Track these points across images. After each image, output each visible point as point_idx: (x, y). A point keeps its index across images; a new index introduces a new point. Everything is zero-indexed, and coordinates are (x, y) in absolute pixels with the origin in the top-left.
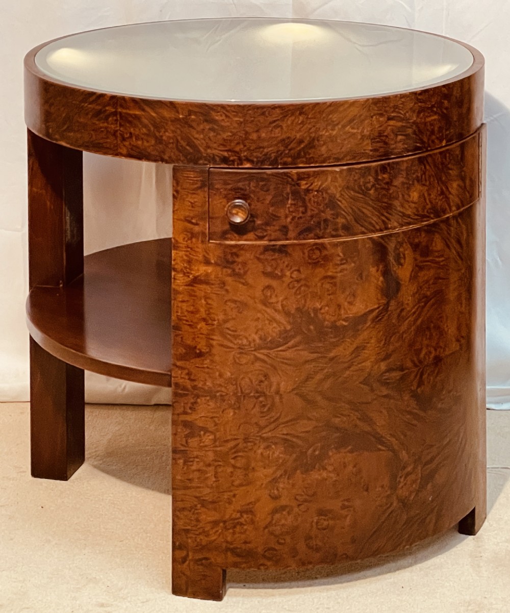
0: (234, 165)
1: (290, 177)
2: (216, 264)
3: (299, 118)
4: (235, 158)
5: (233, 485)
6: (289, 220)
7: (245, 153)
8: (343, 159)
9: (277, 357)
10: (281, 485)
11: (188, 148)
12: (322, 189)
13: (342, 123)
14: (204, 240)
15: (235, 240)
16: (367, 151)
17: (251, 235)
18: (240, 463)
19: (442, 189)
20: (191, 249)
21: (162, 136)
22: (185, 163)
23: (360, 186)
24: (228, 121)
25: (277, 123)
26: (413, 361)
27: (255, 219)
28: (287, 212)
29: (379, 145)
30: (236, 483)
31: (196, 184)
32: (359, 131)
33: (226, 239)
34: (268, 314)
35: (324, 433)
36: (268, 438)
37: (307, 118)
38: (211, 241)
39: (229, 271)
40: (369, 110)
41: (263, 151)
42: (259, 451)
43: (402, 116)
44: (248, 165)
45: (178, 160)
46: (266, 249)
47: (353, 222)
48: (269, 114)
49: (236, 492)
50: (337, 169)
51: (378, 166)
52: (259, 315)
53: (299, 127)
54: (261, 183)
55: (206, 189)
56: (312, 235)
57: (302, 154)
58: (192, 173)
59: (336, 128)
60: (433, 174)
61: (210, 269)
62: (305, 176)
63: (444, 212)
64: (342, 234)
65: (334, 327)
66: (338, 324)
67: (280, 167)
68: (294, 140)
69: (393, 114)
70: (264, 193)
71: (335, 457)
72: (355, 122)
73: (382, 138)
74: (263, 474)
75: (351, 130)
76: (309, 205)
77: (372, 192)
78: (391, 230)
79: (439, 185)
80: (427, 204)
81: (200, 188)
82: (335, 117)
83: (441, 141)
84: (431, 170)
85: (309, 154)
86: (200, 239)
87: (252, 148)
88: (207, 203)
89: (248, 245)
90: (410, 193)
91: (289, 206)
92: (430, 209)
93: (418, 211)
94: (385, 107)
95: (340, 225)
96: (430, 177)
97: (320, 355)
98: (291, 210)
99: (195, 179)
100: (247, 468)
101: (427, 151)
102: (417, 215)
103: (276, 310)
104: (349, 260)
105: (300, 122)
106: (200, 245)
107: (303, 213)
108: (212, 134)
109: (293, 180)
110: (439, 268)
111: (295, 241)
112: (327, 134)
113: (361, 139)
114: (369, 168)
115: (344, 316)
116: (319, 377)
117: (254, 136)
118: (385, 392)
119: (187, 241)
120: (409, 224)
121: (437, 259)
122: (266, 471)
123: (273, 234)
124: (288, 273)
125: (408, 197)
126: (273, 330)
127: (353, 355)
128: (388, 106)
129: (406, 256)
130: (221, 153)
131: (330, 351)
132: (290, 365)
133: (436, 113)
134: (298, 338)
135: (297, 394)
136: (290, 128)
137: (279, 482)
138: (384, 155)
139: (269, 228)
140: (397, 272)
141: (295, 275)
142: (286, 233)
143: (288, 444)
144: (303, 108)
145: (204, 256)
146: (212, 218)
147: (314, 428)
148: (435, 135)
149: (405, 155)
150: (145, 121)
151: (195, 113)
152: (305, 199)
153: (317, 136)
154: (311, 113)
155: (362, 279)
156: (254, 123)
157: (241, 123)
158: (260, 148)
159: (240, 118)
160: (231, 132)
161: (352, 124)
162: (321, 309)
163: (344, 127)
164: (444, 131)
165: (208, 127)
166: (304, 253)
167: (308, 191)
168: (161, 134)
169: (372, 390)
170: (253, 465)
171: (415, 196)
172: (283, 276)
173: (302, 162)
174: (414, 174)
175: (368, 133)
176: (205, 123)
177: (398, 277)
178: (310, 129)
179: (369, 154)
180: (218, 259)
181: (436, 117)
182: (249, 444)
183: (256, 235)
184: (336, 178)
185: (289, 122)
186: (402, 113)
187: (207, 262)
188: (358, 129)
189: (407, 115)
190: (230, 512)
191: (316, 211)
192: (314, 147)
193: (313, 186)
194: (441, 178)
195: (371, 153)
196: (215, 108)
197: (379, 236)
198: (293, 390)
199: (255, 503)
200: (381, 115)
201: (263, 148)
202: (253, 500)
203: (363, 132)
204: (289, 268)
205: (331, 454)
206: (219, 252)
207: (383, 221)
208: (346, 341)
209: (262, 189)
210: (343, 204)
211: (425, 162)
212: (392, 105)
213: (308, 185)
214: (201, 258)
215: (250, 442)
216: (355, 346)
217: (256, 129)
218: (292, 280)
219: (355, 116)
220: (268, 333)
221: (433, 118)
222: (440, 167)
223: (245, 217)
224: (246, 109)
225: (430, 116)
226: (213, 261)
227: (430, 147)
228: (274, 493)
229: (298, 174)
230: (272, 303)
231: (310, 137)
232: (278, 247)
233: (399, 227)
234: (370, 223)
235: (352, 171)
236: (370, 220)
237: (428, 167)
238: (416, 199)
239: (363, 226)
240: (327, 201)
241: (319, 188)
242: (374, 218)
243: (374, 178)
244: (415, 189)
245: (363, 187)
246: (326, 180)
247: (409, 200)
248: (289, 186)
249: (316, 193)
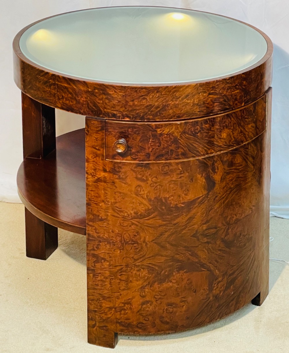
0: (119, 118)
1: (151, 127)
2: (109, 172)
3: (157, 95)
4: (120, 115)
5: (120, 289)
6: (150, 150)
7: (126, 113)
8: (182, 117)
9: (144, 223)
10: (147, 290)
11: (94, 107)
12: (170, 133)
13: (182, 97)
14: (103, 159)
15: (120, 160)
16: (196, 112)
17: (129, 158)
18: (124, 278)
19: (241, 130)
20: (96, 163)
21: (79, 100)
22: (92, 116)
23: (192, 132)
24: (116, 95)
25: (144, 97)
26: (223, 224)
27: (131, 149)
28: (149, 145)
29: (203, 108)
30: (122, 288)
31: (99, 128)
32: (192, 102)
33: (115, 159)
34: (139, 200)
35: (171, 263)
36: (139, 266)
37: (161, 94)
38: (106, 160)
39: (117, 177)
40: (198, 90)
41: (136, 112)
42: (134, 272)
43: (217, 92)
44: (128, 119)
45: (89, 114)
46: (138, 165)
47: (188, 151)
48: (139, 91)
49: (121, 293)
50: (178, 122)
51: (202, 120)
52: (134, 201)
53: (156, 99)
54: (135, 130)
55: (104, 131)
56: (164, 158)
57: (159, 114)
58: (96, 122)
59: (178, 100)
60: (236, 122)
61: (106, 175)
62: (160, 126)
63: (242, 142)
64: (181, 158)
65: (176, 207)
66: (179, 206)
67: (145, 121)
68: (154, 105)
69: (212, 92)
70: (136, 135)
71: (177, 276)
72: (189, 96)
73: (205, 105)
74: (136, 284)
75: (186, 101)
76: (162, 142)
77: (199, 134)
78: (210, 155)
79: (239, 127)
80: (232, 139)
81: (101, 130)
82: (177, 94)
83: (242, 104)
84: (234, 120)
85: (163, 114)
86: (101, 158)
87: (130, 110)
88: (104, 139)
89: (127, 163)
90: (222, 134)
91: (151, 142)
92: (234, 141)
93: (226, 143)
94: (207, 88)
95: (180, 153)
96: (234, 124)
97: (168, 222)
98: (152, 144)
99: (97, 125)
100: (127, 281)
101: (233, 110)
102: (225, 145)
103: (143, 198)
104: (185, 171)
105: (157, 96)
106: (101, 161)
107: (158, 146)
108: (107, 101)
109: (152, 128)
110: (239, 172)
111: (154, 162)
112: (173, 103)
113: (192, 106)
114: (197, 122)
115: (182, 202)
116: (167, 234)
117: (131, 103)
118: (205, 240)
119: (93, 158)
120: (221, 150)
121: (238, 168)
122: (138, 283)
123: (141, 157)
124: (150, 179)
125: (220, 136)
126: (141, 209)
127: (187, 222)
128: (209, 87)
129: (219, 168)
130: (112, 112)
131: (174, 220)
132: (151, 227)
133: (237, 89)
134: (156, 213)
135: (155, 243)
136: (152, 99)
137: (145, 289)
138: (207, 114)
139: (139, 154)
140: (213, 176)
141: (154, 179)
142: (149, 157)
143: (151, 269)
144: (159, 89)
145: (103, 167)
146: (107, 147)
147: (165, 260)
148: (237, 101)
149: (219, 113)
150: (70, 90)
151: (98, 89)
152: (160, 139)
153: (167, 104)
154: (164, 92)
155: (192, 181)
156: (131, 96)
157: (123, 96)
158: (135, 110)
159: (123, 93)
160: (118, 101)
161: (187, 98)
162: (169, 198)
163: (183, 99)
164: (243, 98)
165: (105, 97)
166: (159, 168)
167: (161, 134)
168: (79, 99)
169: (198, 240)
170: (131, 279)
171: (224, 135)
172: (147, 180)
173: (158, 119)
174: (224, 123)
175: (197, 102)
176: (103, 95)
177: (214, 180)
178: (163, 101)
179: (197, 114)
180: (110, 169)
181: (238, 91)
182: (129, 268)
183: (131, 157)
184: (178, 128)
185: (151, 97)
186: (218, 91)
187: (105, 171)
188: (191, 100)
189: (220, 91)
190: (118, 303)
191: (166, 145)
192: (166, 110)
193: (164, 132)
194: (240, 124)
195: (199, 113)
196: (109, 87)
197: (203, 158)
198: (153, 240)
199: (132, 299)
200: (205, 92)
201: (136, 110)
202: (131, 297)
203: (194, 102)
204: (151, 176)
205: (174, 274)
206: (111, 166)
207: (205, 150)
208: (183, 215)
209: (135, 133)
210: (182, 141)
211: (231, 117)
212: (211, 86)
213: (161, 131)
214: (101, 168)
215: (130, 267)
216: (188, 217)
217: (132, 100)
218: (152, 182)
219: (189, 93)
220: (139, 210)
221: (236, 92)
222: (240, 118)
223: (124, 150)
224: (127, 89)
225: (235, 91)
226: (108, 170)
227: (234, 107)
228: (142, 294)
229: (156, 125)
230: (141, 194)
231: (163, 105)
232: (144, 165)
233: (214, 152)
234: (198, 151)
235: (187, 124)
236: (198, 150)
237: (232, 119)
238: (225, 137)
239: (193, 153)
240: (172, 140)
241: (168, 133)
242: (200, 149)
243: (200, 127)
244: (224, 132)
245: (194, 132)
246: (172, 129)
247: (221, 137)
248: (151, 132)
249: (166, 136)
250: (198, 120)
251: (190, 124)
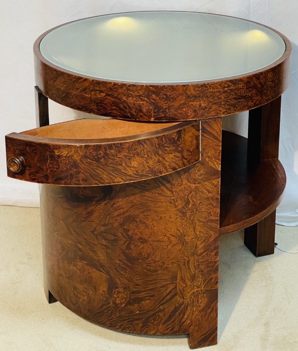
1: (48, 147)
6: (49, 171)
12: (68, 156)
15: (20, 179)
17: (28, 177)
23: (93, 156)
27: (30, 169)
28: (47, 167)
47: (89, 177)
50: (78, 145)
51: (105, 145)
54: (32, 148)
56: (63, 182)
60: (151, 150)
62: (58, 147)
63: (161, 172)
64: (82, 184)
69: (109, 93)
70: (34, 154)
76: (60, 164)
77: (102, 160)
78: (117, 183)
79: (156, 156)
80: (146, 168)
84: (149, 148)
90: (131, 162)
91: (49, 163)
92: (148, 171)
93: (137, 172)
95: (81, 179)
96: (147, 152)
98: (50, 166)
102: (137, 175)
107: (57, 169)
109: (50, 149)
111: (53, 185)
120: (131, 180)
123: (40, 178)
125: (130, 164)
139: (37, 175)
142: (47, 179)
152: (58, 161)
167: (59, 156)
171: (135, 163)
174: (134, 150)
183: (30, 177)
184: (77, 151)
186: (116, 94)
191: (65, 169)
193: (63, 154)
194: (157, 153)
207: (111, 178)
209: (33, 152)
210: (82, 166)
211: (144, 144)
213: (60, 153)
222: (157, 146)
223: (18, 169)
229: (53, 145)
233: (123, 181)
234: (102, 179)
235: (88, 147)
236: (102, 177)
237: (146, 146)
238: (135, 165)
239: (96, 180)
240: (72, 164)
241: (66, 156)
242: (105, 176)
243: (103, 152)
244: (135, 160)
245: (96, 157)
246: (71, 151)
247: (131, 166)
248: (48, 152)
249: (64, 158)
250: (101, 145)
251: (91, 147)
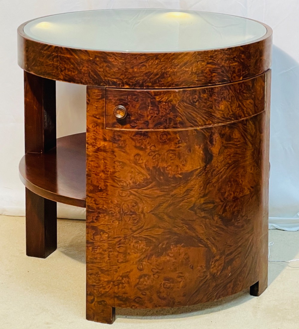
0: (119, 86)
1: (150, 94)
2: (109, 141)
3: (156, 61)
4: (120, 82)
5: (118, 262)
6: (149, 117)
7: (126, 80)
8: (180, 85)
9: (142, 193)
10: (144, 263)
11: (95, 76)
12: (168, 101)
13: (180, 65)
14: (103, 127)
15: (120, 128)
16: (194, 81)
17: (128, 126)
18: (122, 250)
19: (239, 104)
20: (96, 132)
21: (81, 70)
22: (93, 85)
23: (189, 100)
24: (116, 62)
25: (143, 63)
26: (220, 199)
27: (131, 117)
28: (148, 113)
29: (202, 78)
31: (99, 96)
32: (190, 70)
33: (115, 127)
34: (138, 170)
35: (168, 236)
36: (137, 237)
37: (160, 61)
38: (106, 128)
39: (116, 145)
40: (196, 58)
41: (135, 79)
42: (132, 244)
43: (215, 62)
44: (127, 87)
45: (90, 83)
46: (137, 133)
47: (186, 120)
48: (139, 58)
49: (120, 266)
50: (177, 90)
51: (200, 89)
52: (132, 170)
53: (155, 67)
54: (134, 97)
55: (104, 99)
56: (162, 127)
57: (157, 82)
58: (97, 90)
59: (177, 67)
60: (234, 95)
61: (106, 144)
62: (159, 94)
63: (241, 117)
64: (179, 127)
65: (174, 178)
66: (177, 176)
67: (144, 88)
68: (153, 73)
69: (210, 61)
70: (135, 102)
71: (174, 249)
72: (188, 64)
73: (203, 74)
74: (134, 256)
75: (185, 69)
76: (160, 110)
77: (197, 104)
78: (208, 126)
79: (237, 101)
80: (230, 112)
81: (101, 98)
82: (176, 61)
83: (240, 77)
84: (232, 93)
85: (161, 82)
86: (101, 127)
87: (129, 77)
88: (105, 107)
89: (126, 131)
90: (220, 106)
91: (150, 110)
92: (231, 115)
93: (224, 115)
94: (205, 57)
95: (178, 122)
96: (232, 97)
97: (166, 193)
98: (150, 112)
99: (98, 94)
100: (125, 253)
101: (231, 82)
102: (223, 118)
103: (142, 167)
104: (183, 141)
105: (156, 63)
106: (101, 130)
107: (157, 114)
108: (107, 69)
109: (151, 95)
110: (237, 148)
111: (152, 130)
112: (172, 70)
113: (191, 74)
114: (195, 91)
115: (180, 172)
116: (165, 205)
117: (131, 70)
118: (203, 214)
119: (94, 128)
120: (219, 123)
121: (236, 143)
122: (135, 255)
123: (140, 125)
124: (148, 147)
126: (140, 179)
127: (185, 194)
128: (207, 56)
129: (217, 140)
130: (113, 79)
131: (172, 191)
132: (149, 198)
133: (236, 61)
134: (154, 183)
135: (153, 214)
136: (151, 66)
137: (143, 262)
138: (205, 84)
139: (138, 122)
140: (211, 149)
141: (153, 148)
142: (148, 125)
143: (148, 241)
144: (158, 56)
145: (103, 136)
146: (107, 116)
147: (163, 233)
148: (235, 73)
149: (217, 84)
150: (72, 61)
151: (99, 57)
152: (158, 107)
153: (166, 71)
154: (163, 59)
155: (190, 151)
156: (131, 63)
157: (123, 63)
158: (134, 77)
159: (123, 60)
160: (118, 68)
161: (186, 66)
162: (167, 168)
163: (181, 67)
164: (241, 71)
165: (105, 65)
166: (157, 137)
167: (160, 102)
168: (81, 68)
169: (196, 213)
170: (129, 251)
171: (222, 107)
172: (146, 148)
173: (157, 86)
174: (222, 95)
175: (195, 71)
176: (104, 63)
177: (211, 152)
178: (162, 67)
179: (195, 83)
180: (110, 138)
181: (236, 64)
182: (127, 240)
183: (131, 125)
184: (176, 96)
185: (150, 63)
186: (216, 60)
187: (105, 140)
188: (189, 68)
189: (219, 61)
190: (116, 277)
191: (164, 113)
192: (164, 78)
193: (163, 99)
194: (238, 98)
195: (197, 82)
196: (110, 54)
197: (200, 129)
198: (151, 211)
199: (130, 272)
200: (203, 61)
201: (136, 77)
202: (129, 270)
203: (192, 70)
204: (149, 145)
205: (172, 247)
206: (111, 135)
207: (203, 121)
208: (180, 186)
209: (134, 100)
210: (180, 110)
211: (229, 89)
212: (209, 56)
213: (160, 99)
214: (101, 137)
215: (127, 239)
216: (186, 188)
217: (131, 66)
218: (151, 151)
219: (188, 61)
220: (137, 180)
221: (234, 64)
222: (238, 91)
223: (123, 115)
224: (126, 56)
225: (233, 63)
226: (108, 139)
227: (232, 80)
228: (140, 267)
229: (154, 92)
230: (140, 163)
231: (162, 72)
232: (143, 133)
233: (212, 124)
234: (196, 121)
235: (186, 92)
236: (196, 119)
237: (230, 91)
238: (223, 109)
239: (191, 123)
240: (171, 108)
241: (166, 100)
242: (198, 119)
243: (198, 96)
244: (222, 104)
245: (192, 101)
246: (171, 96)
247: (219, 109)
248: (149, 99)
249: (164, 103)
250: (196, 89)
251: (188, 92)
